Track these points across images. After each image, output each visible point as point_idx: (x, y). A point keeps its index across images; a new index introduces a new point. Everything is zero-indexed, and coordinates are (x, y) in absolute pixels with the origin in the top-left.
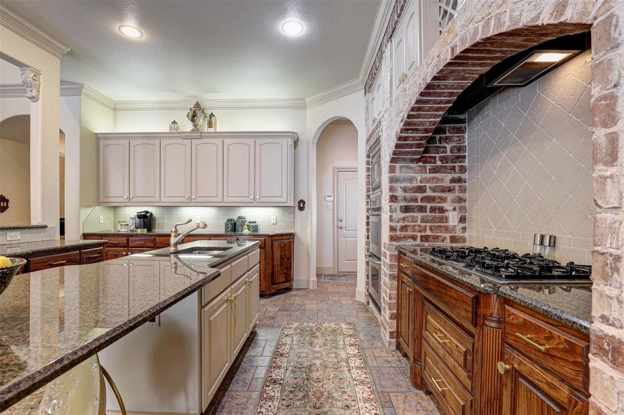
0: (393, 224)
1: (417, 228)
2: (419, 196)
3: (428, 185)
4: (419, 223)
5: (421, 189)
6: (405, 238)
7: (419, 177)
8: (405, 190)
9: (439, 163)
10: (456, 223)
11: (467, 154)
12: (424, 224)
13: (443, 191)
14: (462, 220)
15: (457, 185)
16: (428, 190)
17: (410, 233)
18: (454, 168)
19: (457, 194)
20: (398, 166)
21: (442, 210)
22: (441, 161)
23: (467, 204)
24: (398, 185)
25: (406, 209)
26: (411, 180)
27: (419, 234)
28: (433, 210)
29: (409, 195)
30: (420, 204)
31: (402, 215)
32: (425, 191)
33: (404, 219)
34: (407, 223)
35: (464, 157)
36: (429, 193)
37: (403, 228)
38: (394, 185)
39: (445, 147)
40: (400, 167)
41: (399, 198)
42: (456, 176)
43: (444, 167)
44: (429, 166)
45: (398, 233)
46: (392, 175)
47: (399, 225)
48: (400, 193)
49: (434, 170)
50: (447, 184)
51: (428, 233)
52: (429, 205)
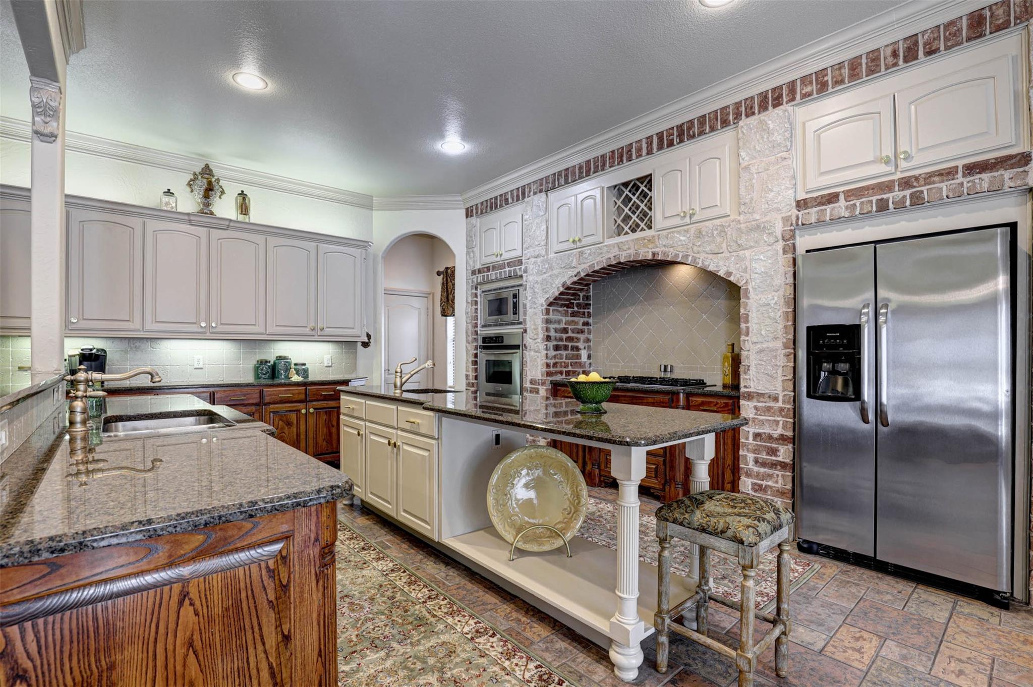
0: (548, 361)
1: (563, 364)
2: (564, 336)
3: (570, 327)
4: (564, 360)
5: (565, 330)
6: (556, 373)
7: (564, 319)
8: (556, 330)
9: (576, 309)
10: (586, 360)
11: (591, 302)
12: (567, 361)
13: (578, 333)
14: (589, 357)
15: (586, 327)
16: (570, 331)
17: (558, 369)
18: (584, 313)
19: (586, 335)
20: (551, 308)
21: (578, 349)
22: (577, 307)
23: (591, 344)
24: (552, 326)
25: (557, 348)
26: (559, 322)
27: (564, 370)
28: (573, 348)
29: (558, 335)
30: (564, 343)
31: (554, 353)
32: (567, 333)
33: (555, 357)
34: (557, 360)
35: (590, 304)
36: (570, 334)
37: (555, 365)
38: (549, 326)
39: (579, 296)
40: (553, 310)
41: (552, 338)
42: (586, 320)
43: (579, 312)
44: (570, 310)
45: (552, 369)
46: (548, 316)
47: (552, 362)
48: (552, 334)
49: (573, 314)
50: (580, 327)
51: (570, 368)
52: (570, 344)
